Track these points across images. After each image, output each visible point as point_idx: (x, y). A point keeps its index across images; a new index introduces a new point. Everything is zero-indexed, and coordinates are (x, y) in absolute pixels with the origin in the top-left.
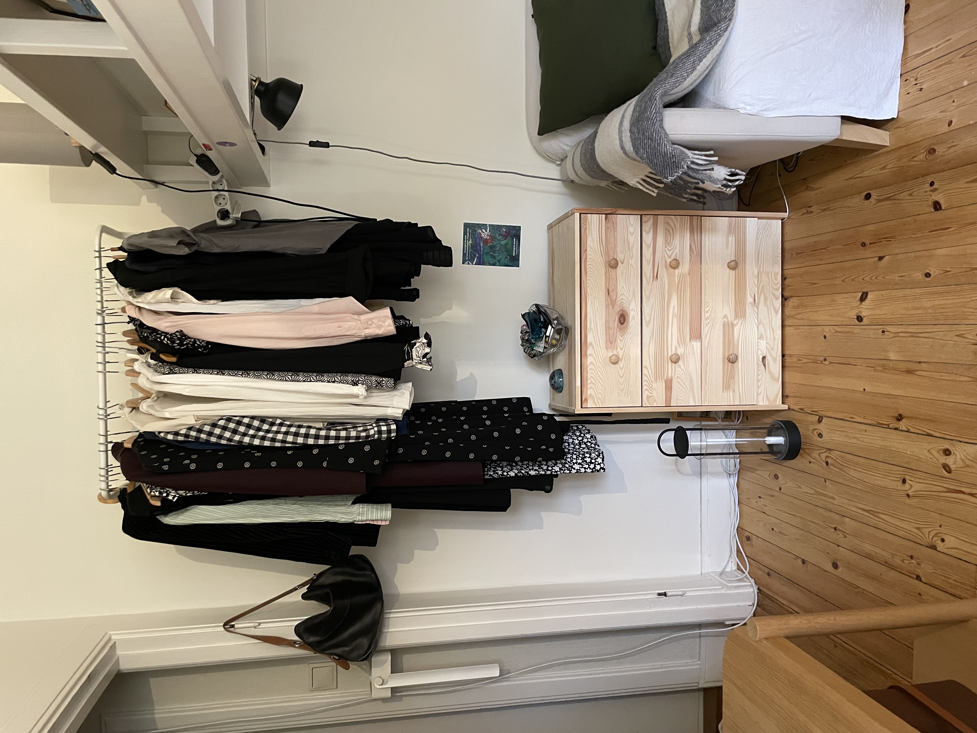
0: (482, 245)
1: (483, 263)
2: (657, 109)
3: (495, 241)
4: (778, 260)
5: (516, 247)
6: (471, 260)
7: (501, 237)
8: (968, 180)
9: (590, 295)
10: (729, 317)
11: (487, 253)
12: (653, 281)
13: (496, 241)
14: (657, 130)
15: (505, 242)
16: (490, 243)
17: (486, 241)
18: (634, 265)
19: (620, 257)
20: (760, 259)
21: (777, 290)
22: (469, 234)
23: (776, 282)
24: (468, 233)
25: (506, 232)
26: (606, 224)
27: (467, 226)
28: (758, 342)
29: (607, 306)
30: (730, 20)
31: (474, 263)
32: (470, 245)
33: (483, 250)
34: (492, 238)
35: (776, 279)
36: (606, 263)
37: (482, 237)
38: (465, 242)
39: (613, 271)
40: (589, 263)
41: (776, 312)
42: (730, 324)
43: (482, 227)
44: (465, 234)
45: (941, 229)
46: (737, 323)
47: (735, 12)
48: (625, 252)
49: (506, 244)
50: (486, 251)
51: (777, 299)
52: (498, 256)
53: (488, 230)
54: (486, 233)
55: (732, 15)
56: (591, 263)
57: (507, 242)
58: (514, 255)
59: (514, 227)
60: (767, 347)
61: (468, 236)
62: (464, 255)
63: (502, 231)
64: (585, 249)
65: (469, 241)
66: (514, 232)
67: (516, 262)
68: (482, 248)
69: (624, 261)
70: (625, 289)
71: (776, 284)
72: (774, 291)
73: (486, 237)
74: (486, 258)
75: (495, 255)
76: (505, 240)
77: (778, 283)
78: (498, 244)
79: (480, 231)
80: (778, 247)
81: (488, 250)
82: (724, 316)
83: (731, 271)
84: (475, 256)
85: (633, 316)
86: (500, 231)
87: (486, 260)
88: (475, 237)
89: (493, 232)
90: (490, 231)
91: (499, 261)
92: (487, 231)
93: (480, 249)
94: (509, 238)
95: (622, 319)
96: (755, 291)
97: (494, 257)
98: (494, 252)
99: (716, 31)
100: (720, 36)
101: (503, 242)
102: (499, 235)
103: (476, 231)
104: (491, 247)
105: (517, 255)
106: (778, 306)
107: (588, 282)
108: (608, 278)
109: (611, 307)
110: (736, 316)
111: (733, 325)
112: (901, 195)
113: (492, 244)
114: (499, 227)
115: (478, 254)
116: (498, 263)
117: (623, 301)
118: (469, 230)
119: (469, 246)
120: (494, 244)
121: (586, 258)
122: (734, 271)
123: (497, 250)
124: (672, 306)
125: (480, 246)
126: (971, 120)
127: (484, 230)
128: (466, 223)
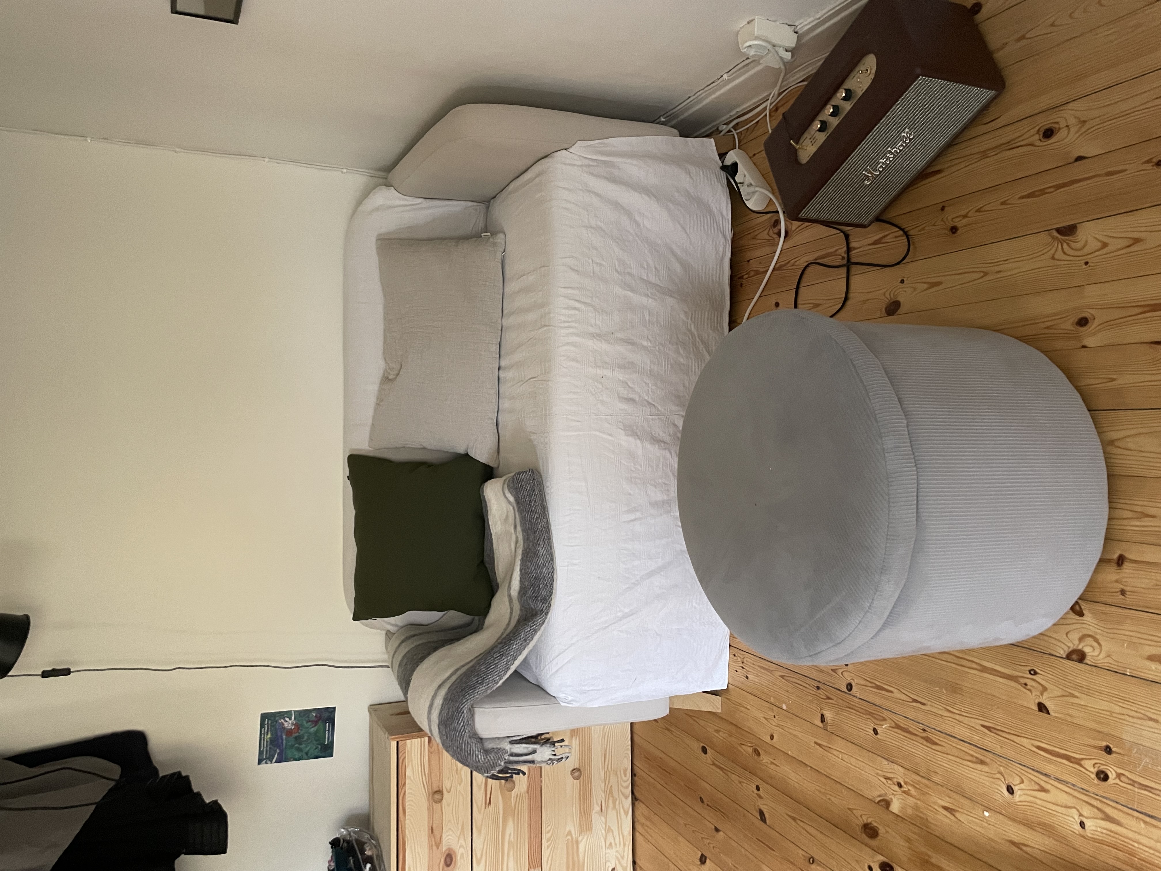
0: (284, 737)
1: (285, 759)
2: (466, 721)
3: (301, 730)
4: (627, 754)
5: (329, 733)
6: (270, 759)
7: (310, 723)
8: (790, 814)
9: (409, 838)
10: (573, 833)
11: (292, 747)
12: (485, 808)
13: (304, 730)
14: (466, 742)
15: (315, 728)
16: (295, 733)
17: (289, 732)
18: (462, 792)
19: (446, 784)
20: (607, 759)
21: (627, 787)
22: (268, 727)
23: (625, 779)
24: (266, 726)
25: (316, 716)
26: (430, 749)
27: (264, 717)
28: (605, 853)
29: (431, 847)
30: (547, 614)
31: (274, 760)
32: (268, 740)
33: (286, 743)
34: (298, 726)
35: (625, 776)
36: (429, 795)
37: (284, 728)
38: (263, 736)
39: (437, 806)
40: (409, 799)
41: (626, 814)
42: (574, 842)
43: (285, 715)
44: (262, 726)
45: (767, 845)
46: (582, 840)
47: (552, 602)
48: (452, 778)
49: (317, 732)
50: (290, 744)
51: (626, 798)
52: (306, 747)
53: (293, 718)
54: (290, 722)
55: (549, 607)
56: (412, 799)
57: (317, 729)
58: (326, 743)
59: (327, 709)
60: (616, 856)
61: (266, 729)
62: (261, 753)
63: (311, 716)
64: (403, 782)
65: (267, 734)
66: (326, 715)
67: (329, 751)
68: (284, 742)
69: (450, 789)
70: (453, 822)
71: (625, 782)
72: (623, 790)
73: (290, 727)
74: (289, 753)
75: (301, 746)
76: (315, 726)
77: (628, 780)
78: (304, 733)
79: (283, 721)
80: (627, 738)
81: (292, 741)
82: (568, 833)
83: (575, 781)
84: (275, 751)
85: (462, 854)
86: (308, 717)
87: (290, 755)
88: (276, 729)
89: (300, 719)
90: (295, 719)
91: (307, 754)
92: (290, 719)
93: (282, 743)
94: (320, 723)
95: (448, 860)
96: (602, 797)
97: (299, 750)
98: (300, 744)
99: (531, 627)
100: (536, 631)
101: (312, 730)
102: (307, 722)
103: (276, 721)
104: (296, 738)
105: (331, 742)
106: (628, 806)
107: (407, 822)
108: (431, 811)
109: (435, 848)
110: (581, 832)
111: (577, 842)
112: (733, 776)
113: (297, 734)
114: (306, 713)
115: (280, 749)
116: (305, 756)
117: (449, 837)
118: (268, 722)
119: (267, 742)
120: (301, 734)
121: (405, 794)
122: (578, 781)
123: (305, 741)
124: (507, 833)
125: (282, 739)
126: (791, 751)
127: (287, 719)
128: (265, 714)
